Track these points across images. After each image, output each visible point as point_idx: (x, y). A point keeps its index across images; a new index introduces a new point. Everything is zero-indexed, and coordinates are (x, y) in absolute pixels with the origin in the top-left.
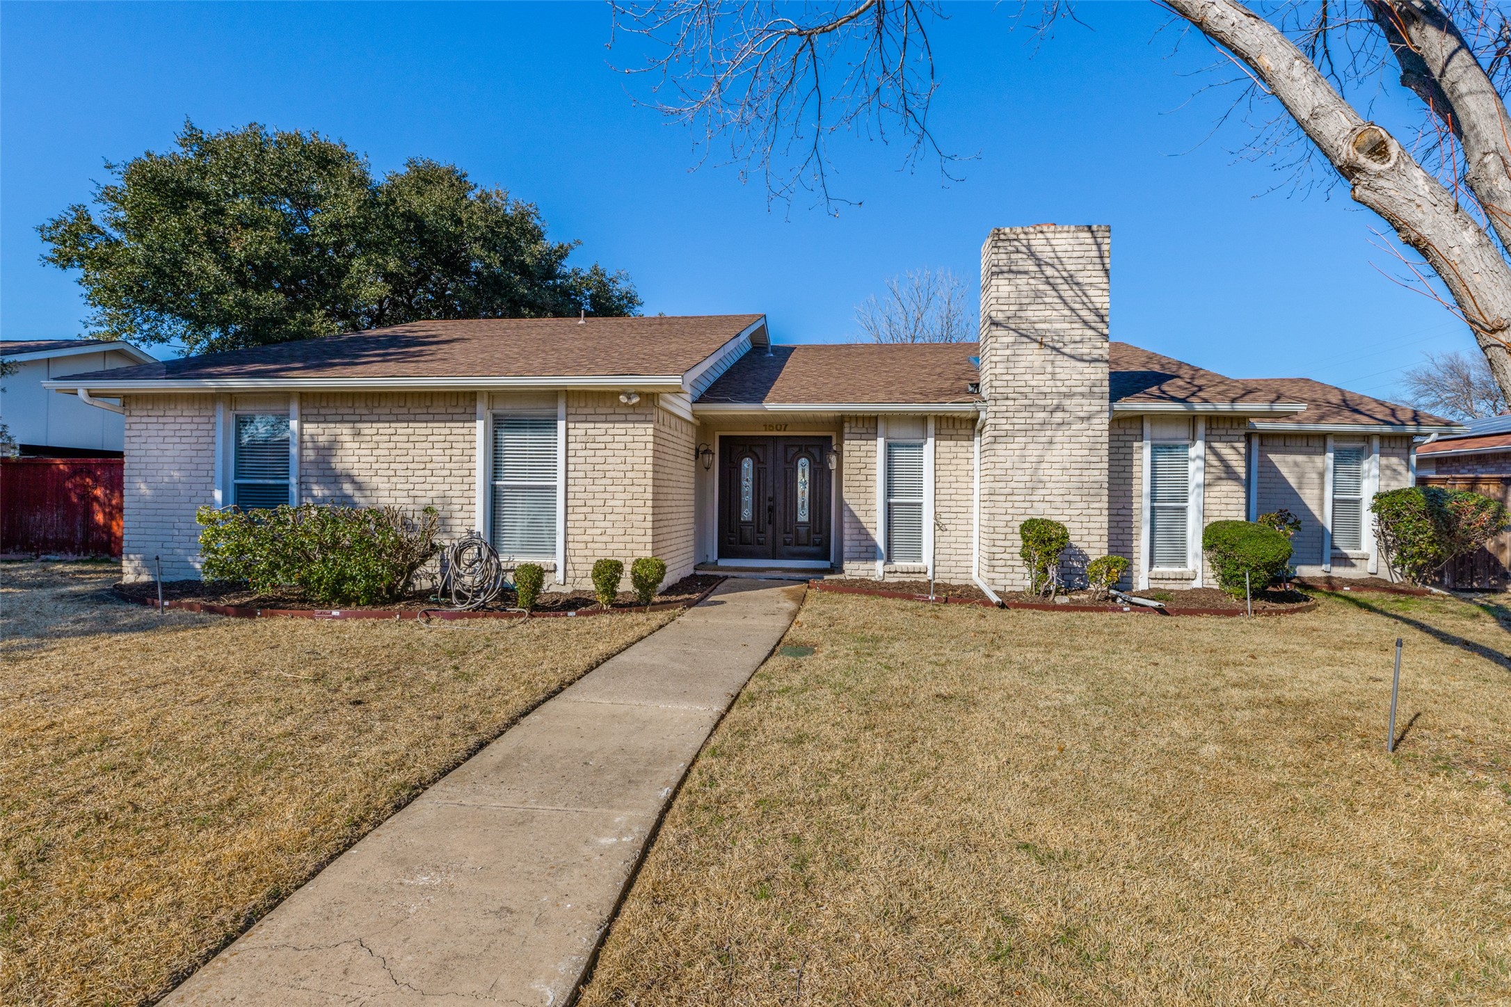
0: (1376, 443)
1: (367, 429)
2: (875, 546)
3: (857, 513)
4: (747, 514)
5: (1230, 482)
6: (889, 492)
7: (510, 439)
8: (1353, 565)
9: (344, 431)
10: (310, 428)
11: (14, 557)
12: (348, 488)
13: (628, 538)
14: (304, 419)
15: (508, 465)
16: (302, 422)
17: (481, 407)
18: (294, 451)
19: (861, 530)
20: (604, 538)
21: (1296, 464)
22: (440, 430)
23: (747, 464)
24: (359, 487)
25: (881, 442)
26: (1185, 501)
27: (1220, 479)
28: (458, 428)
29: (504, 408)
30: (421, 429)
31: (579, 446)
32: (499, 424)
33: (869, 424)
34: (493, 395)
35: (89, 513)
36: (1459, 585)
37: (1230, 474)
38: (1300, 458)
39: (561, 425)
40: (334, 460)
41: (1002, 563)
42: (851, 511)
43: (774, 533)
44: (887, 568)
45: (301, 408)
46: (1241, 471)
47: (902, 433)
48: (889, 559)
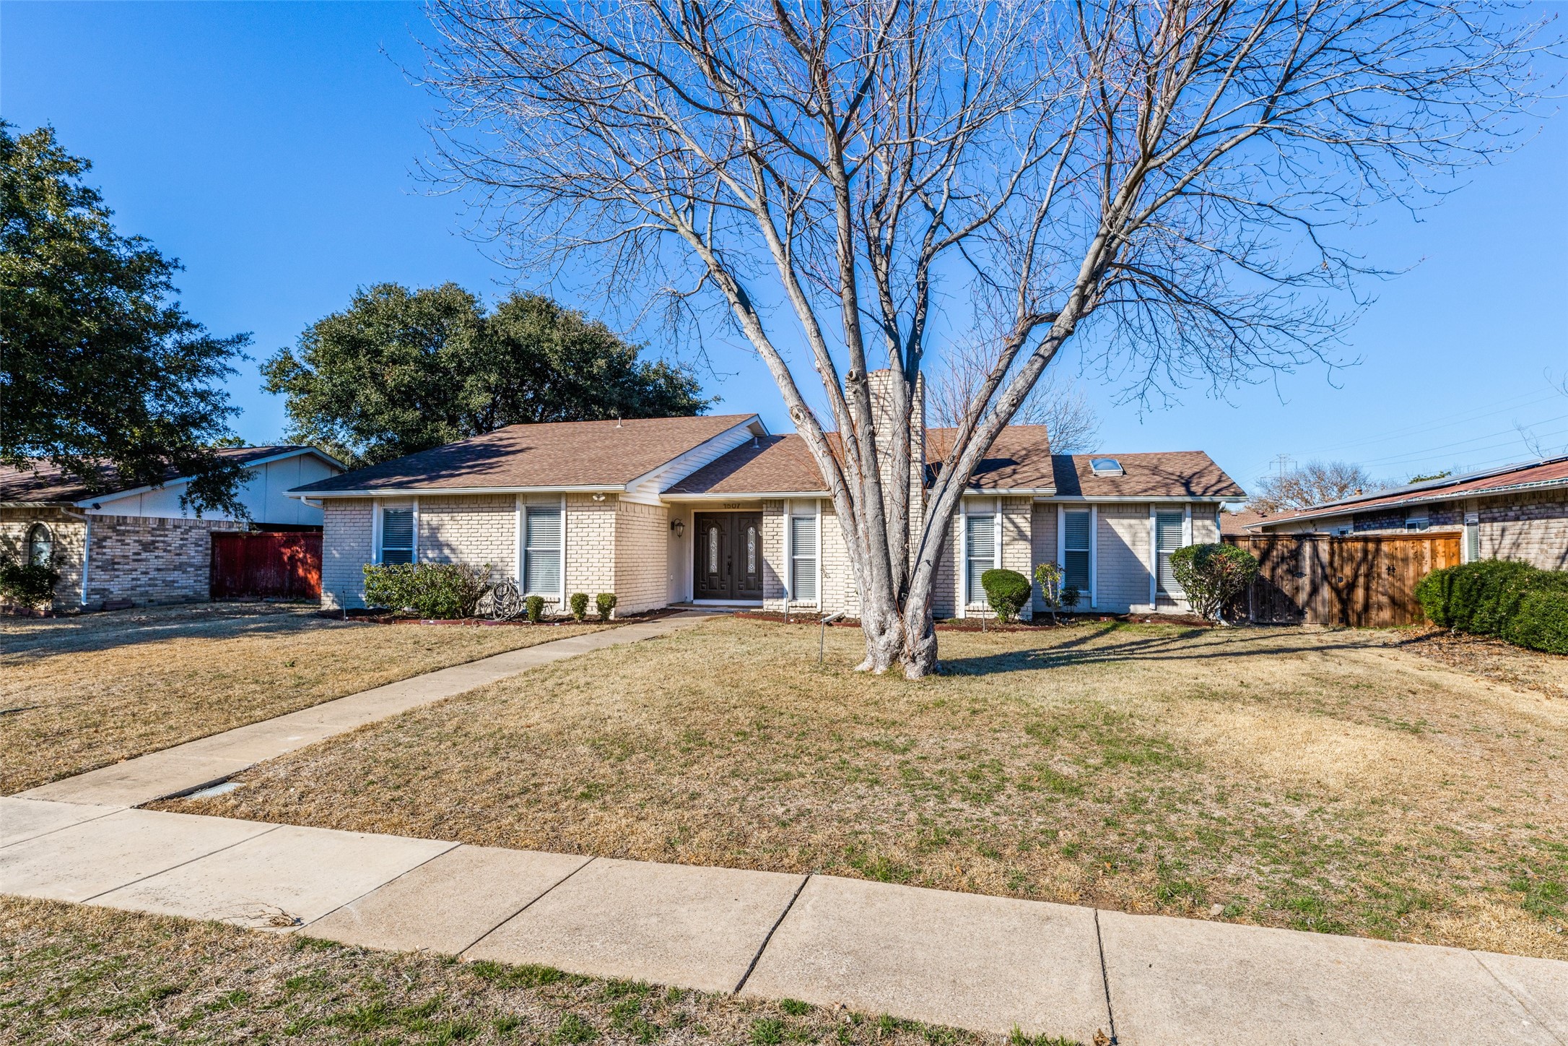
0: (1188, 509)
1: (458, 516)
2: (783, 589)
3: (773, 566)
4: (714, 568)
5: (1021, 542)
6: (794, 550)
7: (535, 521)
8: (1176, 605)
9: (446, 517)
10: (425, 517)
11: (248, 599)
12: (447, 551)
13: (601, 582)
14: (421, 511)
15: (535, 538)
16: (420, 513)
17: (519, 503)
18: (415, 530)
19: (775, 577)
20: (588, 582)
21: (1131, 526)
22: (496, 516)
23: (714, 532)
24: (453, 550)
25: (786, 517)
26: (993, 556)
27: (1015, 539)
28: (506, 516)
29: (531, 503)
30: (485, 516)
31: (573, 526)
32: (530, 512)
33: (777, 505)
34: (526, 496)
35: (294, 569)
36: (1261, 621)
37: (1021, 535)
38: (1133, 521)
39: (563, 513)
40: (439, 535)
41: (853, 599)
42: (768, 565)
43: (732, 581)
44: (794, 603)
45: (420, 504)
46: (1029, 534)
47: (800, 511)
48: (794, 598)
